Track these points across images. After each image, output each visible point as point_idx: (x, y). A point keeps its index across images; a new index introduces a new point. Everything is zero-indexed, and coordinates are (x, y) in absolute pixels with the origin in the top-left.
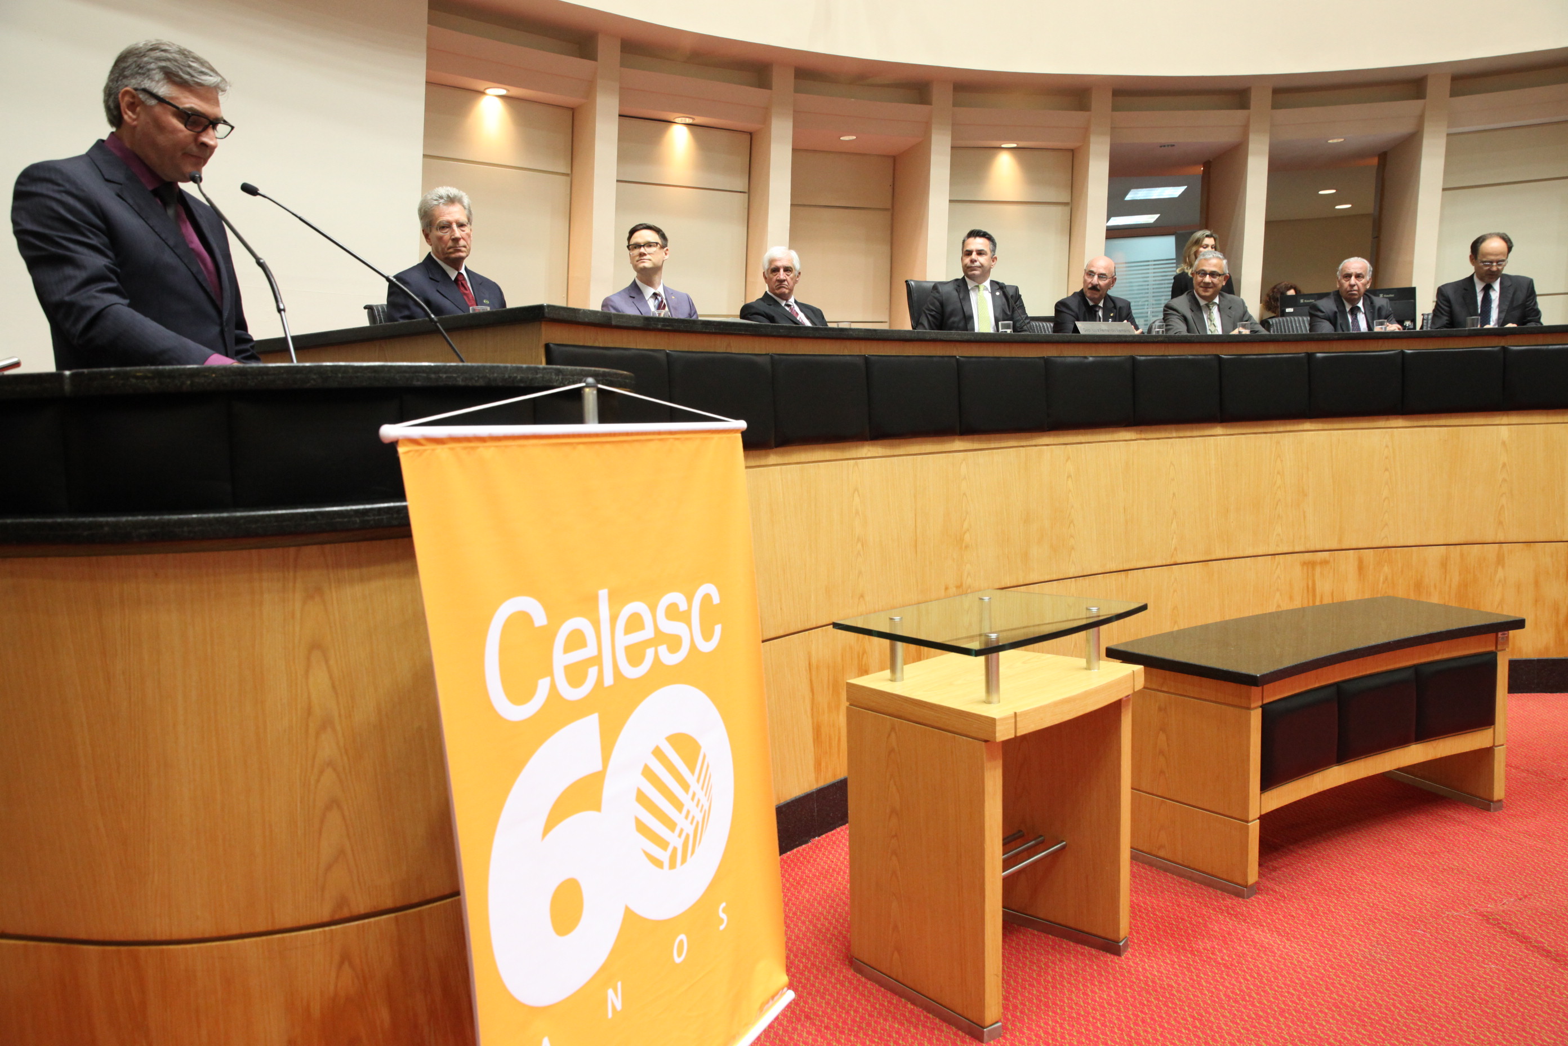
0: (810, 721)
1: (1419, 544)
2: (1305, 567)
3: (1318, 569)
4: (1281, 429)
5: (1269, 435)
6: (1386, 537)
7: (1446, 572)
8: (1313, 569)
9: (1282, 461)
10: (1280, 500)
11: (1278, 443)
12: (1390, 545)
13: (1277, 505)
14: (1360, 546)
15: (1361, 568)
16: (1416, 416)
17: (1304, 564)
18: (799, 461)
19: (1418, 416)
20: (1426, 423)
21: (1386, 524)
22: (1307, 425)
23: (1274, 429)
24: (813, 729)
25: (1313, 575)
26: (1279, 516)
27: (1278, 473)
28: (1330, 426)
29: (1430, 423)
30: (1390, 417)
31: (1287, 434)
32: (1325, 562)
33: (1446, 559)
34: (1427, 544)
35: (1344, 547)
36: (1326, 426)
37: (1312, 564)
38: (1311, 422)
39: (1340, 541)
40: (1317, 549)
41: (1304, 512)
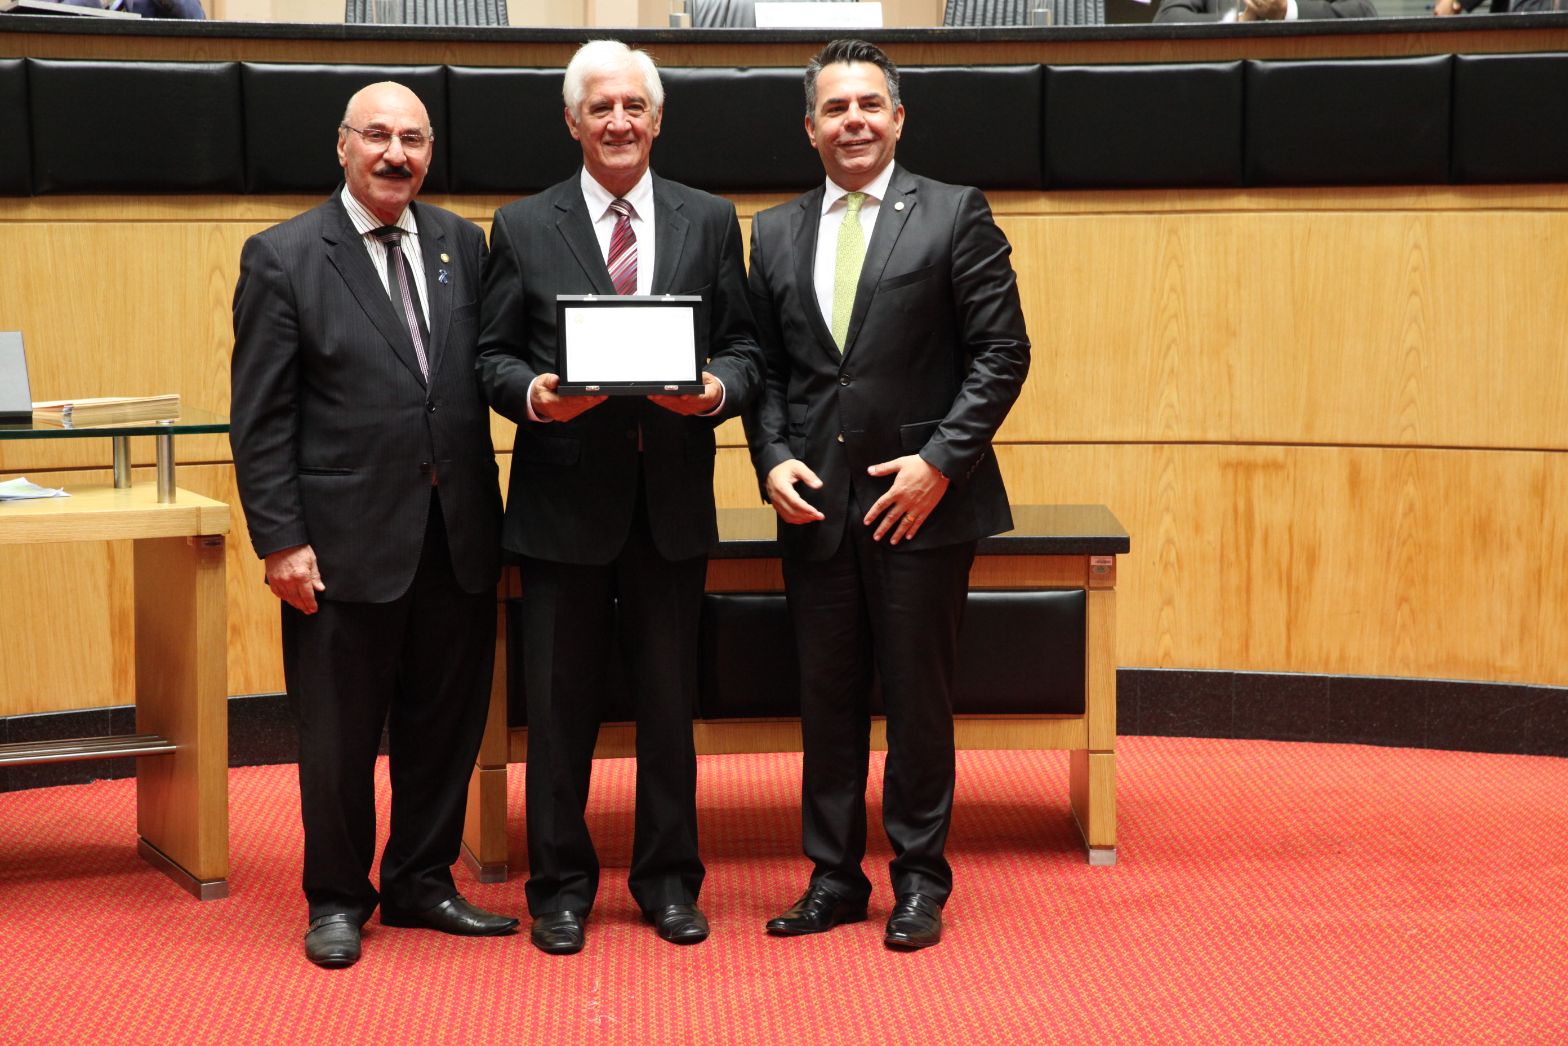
0: (105, 603)
1: (1483, 444)
2: (1230, 474)
3: (1259, 479)
4: (1179, 206)
5: (1156, 216)
6: (1412, 426)
7: (1543, 504)
8: (1249, 477)
9: (1180, 267)
10: (1174, 341)
11: (1173, 231)
12: (1420, 441)
13: (1169, 347)
14: (1354, 440)
15: (1355, 480)
16: (1484, 188)
17: (1227, 466)
18: (91, 217)
19: (1490, 188)
20: (1506, 202)
21: (1412, 401)
22: (1242, 201)
23: (1167, 206)
24: (111, 615)
25: (1248, 489)
26: (1172, 371)
27: (1173, 289)
28: (1292, 203)
29: (1518, 202)
30: (1427, 188)
31: (1193, 216)
32: (1273, 466)
33: (1544, 478)
34: (1501, 445)
35: (1316, 440)
36: (1284, 203)
37: (1248, 468)
38: (1250, 195)
39: (1309, 426)
40: (1258, 439)
41: (1229, 367)
